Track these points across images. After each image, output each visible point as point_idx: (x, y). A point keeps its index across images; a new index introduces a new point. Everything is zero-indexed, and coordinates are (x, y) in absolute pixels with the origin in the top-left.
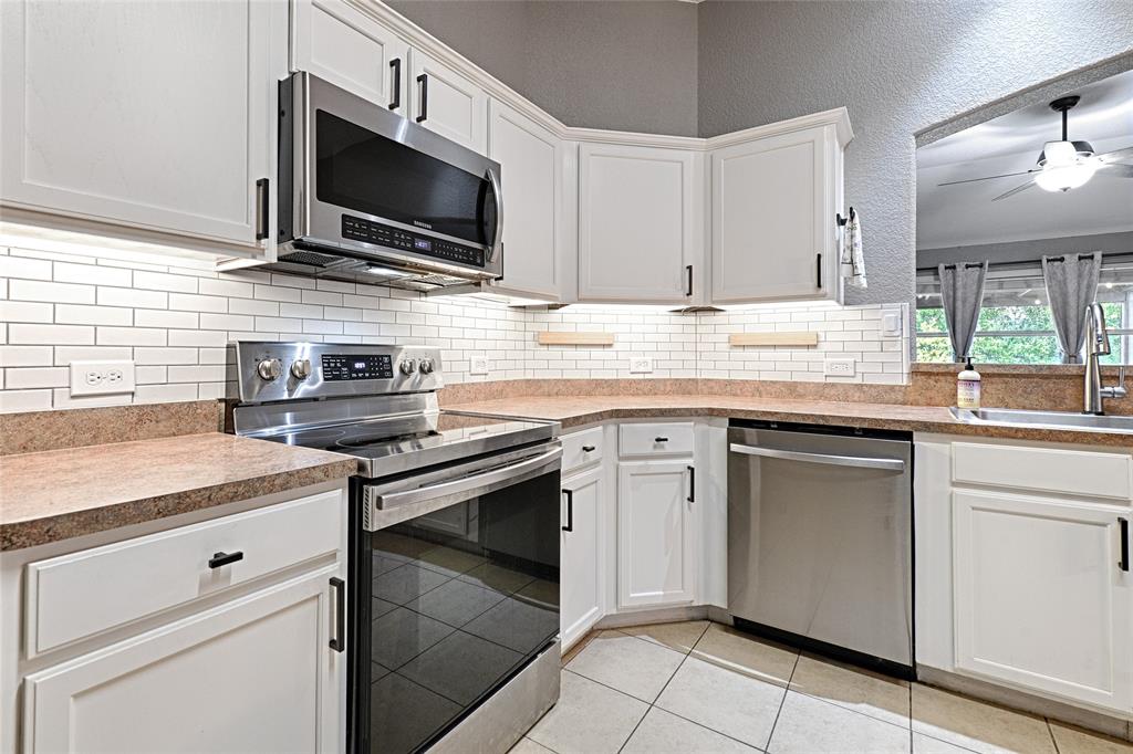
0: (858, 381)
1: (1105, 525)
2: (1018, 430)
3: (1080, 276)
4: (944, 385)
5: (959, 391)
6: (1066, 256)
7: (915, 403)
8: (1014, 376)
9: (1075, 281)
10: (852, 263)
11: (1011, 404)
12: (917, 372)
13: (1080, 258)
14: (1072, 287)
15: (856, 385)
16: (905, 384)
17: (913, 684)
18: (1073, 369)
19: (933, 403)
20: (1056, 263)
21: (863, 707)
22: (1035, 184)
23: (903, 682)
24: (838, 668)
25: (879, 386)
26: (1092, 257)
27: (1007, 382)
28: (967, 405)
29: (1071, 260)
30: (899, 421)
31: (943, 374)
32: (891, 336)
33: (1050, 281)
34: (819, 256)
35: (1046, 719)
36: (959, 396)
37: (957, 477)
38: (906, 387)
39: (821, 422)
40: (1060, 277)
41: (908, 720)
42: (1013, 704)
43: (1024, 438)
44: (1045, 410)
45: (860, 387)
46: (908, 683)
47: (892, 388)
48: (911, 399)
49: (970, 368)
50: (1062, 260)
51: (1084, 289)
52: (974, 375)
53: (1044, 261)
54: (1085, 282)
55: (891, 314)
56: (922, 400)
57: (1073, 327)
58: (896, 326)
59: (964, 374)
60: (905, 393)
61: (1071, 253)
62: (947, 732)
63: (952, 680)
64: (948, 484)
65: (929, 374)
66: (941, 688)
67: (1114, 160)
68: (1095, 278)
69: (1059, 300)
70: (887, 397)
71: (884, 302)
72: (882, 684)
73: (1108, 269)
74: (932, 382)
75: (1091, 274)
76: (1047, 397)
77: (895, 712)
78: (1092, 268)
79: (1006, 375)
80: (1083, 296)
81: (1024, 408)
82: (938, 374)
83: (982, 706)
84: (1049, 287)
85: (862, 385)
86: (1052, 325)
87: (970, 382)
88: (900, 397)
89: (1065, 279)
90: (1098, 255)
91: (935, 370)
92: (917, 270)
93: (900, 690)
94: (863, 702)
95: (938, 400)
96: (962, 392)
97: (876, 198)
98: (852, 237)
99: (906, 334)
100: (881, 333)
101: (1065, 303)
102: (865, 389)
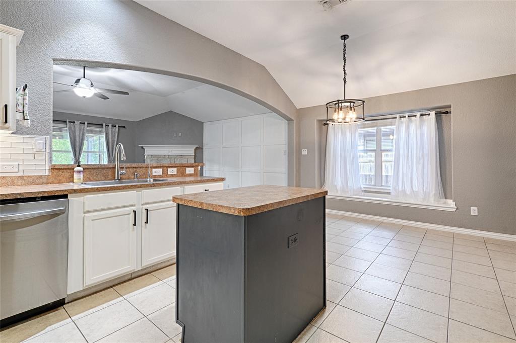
0: (20, 174)
1: (129, 214)
2: (108, 187)
3: (80, 130)
4: (67, 174)
5: (75, 176)
6: (75, 121)
7: (53, 183)
8: (93, 169)
9: (78, 132)
10: (23, 112)
11: (92, 179)
12: (54, 168)
13: (80, 123)
14: (77, 133)
15: (20, 177)
16: (47, 174)
17: (64, 306)
18: (111, 165)
19: (61, 182)
20: (72, 124)
21: (49, 328)
22: (73, 91)
23: (59, 308)
24: (25, 323)
25: (33, 176)
26: (84, 123)
27: (91, 171)
28: (78, 181)
29: (77, 123)
30: (62, 190)
31: (65, 169)
32: (39, 151)
33: (69, 130)
34: (6, 106)
35: (111, 287)
36: (75, 178)
37: (87, 209)
38: (48, 176)
39: (19, 197)
40: (73, 129)
41: (70, 319)
42: (102, 289)
43: (110, 190)
44: (103, 180)
45: (21, 177)
46: (62, 307)
47: (41, 177)
48: (50, 181)
49: (79, 166)
50: (74, 122)
51: (81, 135)
52: (81, 169)
53: (68, 122)
54: (82, 133)
55: (39, 141)
56: (55, 181)
57: (77, 149)
58: (43, 147)
59: (77, 169)
60: (47, 179)
61: (78, 121)
62: (86, 312)
63: (80, 294)
64: (82, 213)
65: (59, 169)
66: (76, 300)
67: (100, 91)
68: (85, 132)
69: (73, 138)
70: (38, 181)
71: (35, 134)
72: (51, 315)
73: (90, 128)
74: (61, 173)
75: (84, 130)
76: (103, 176)
77: (63, 320)
78: (84, 127)
79: (90, 168)
80: (81, 138)
81: (96, 181)
82: (63, 169)
83: (92, 296)
84: (69, 133)
85: (23, 176)
86: (70, 149)
87: (79, 172)
88: (45, 181)
89: (75, 130)
90: (86, 123)
91: (62, 167)
92: (53, 120)
93: (61, 311)
94: (47, 327)
95: (63, 181)
96: (76, 176)
97: (32, 82)
98: (24, 99)
99: (48, 151)
100: (35, 150)
101: (75, 140)
102: (25, 178)
